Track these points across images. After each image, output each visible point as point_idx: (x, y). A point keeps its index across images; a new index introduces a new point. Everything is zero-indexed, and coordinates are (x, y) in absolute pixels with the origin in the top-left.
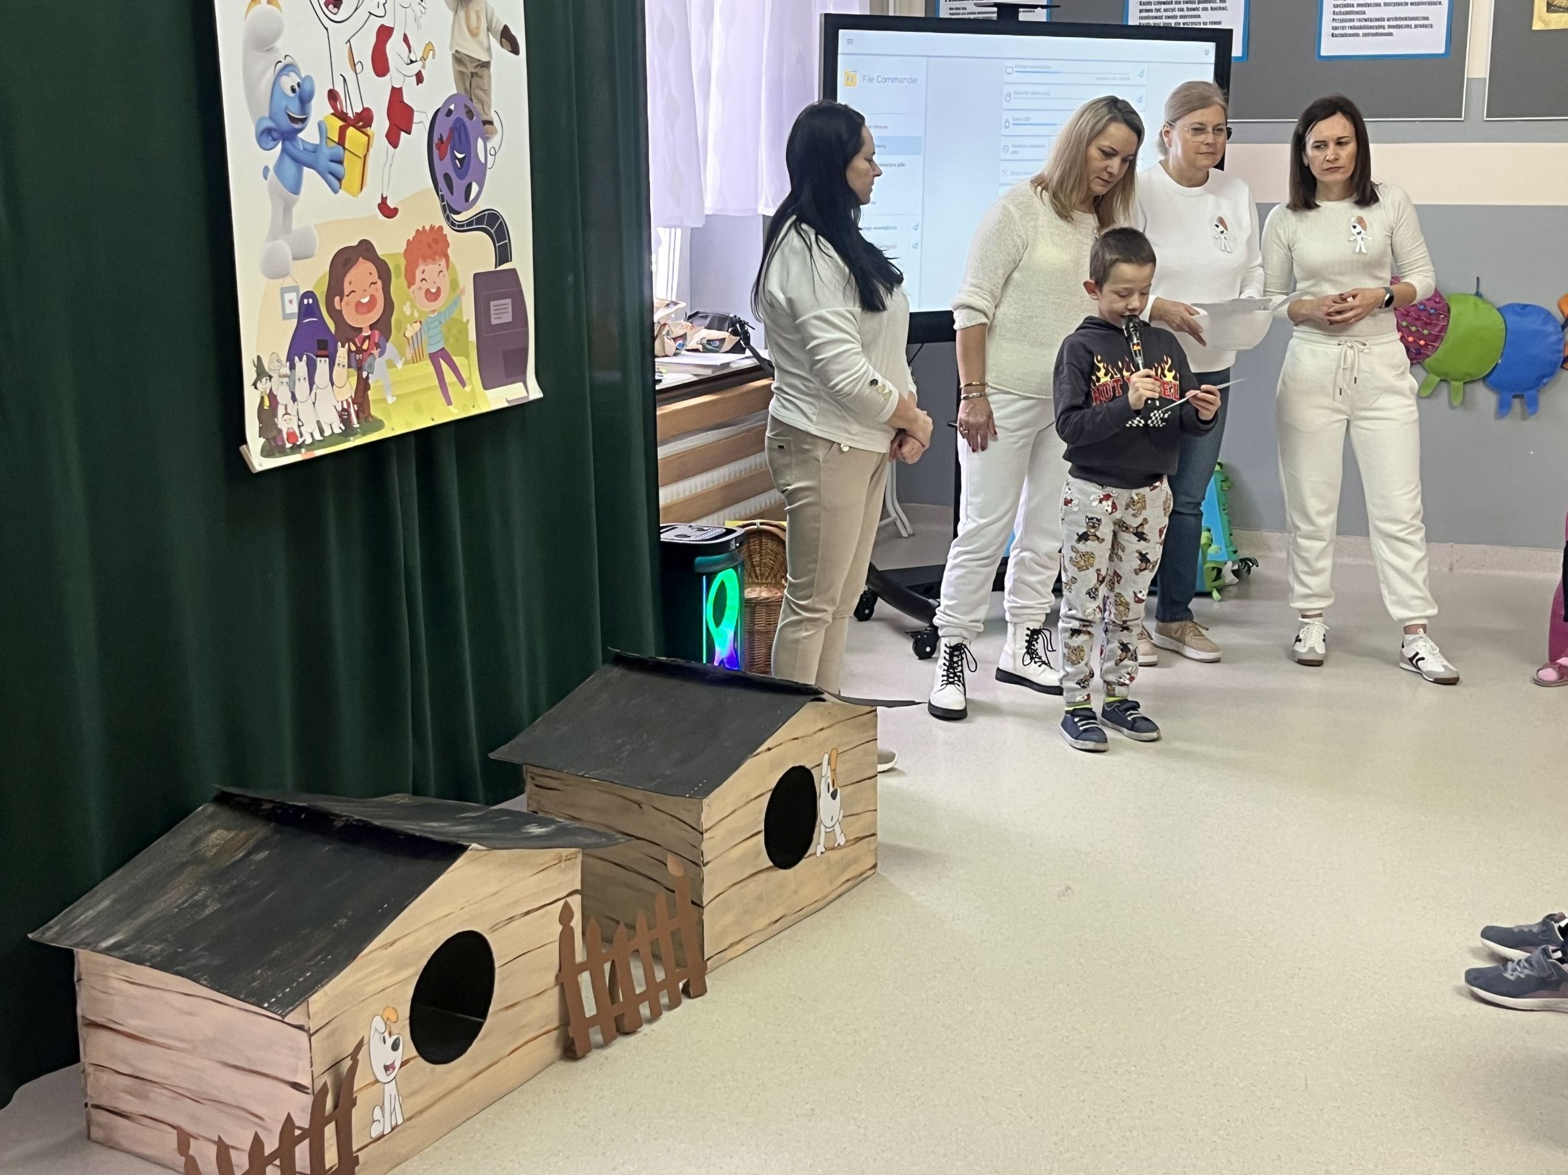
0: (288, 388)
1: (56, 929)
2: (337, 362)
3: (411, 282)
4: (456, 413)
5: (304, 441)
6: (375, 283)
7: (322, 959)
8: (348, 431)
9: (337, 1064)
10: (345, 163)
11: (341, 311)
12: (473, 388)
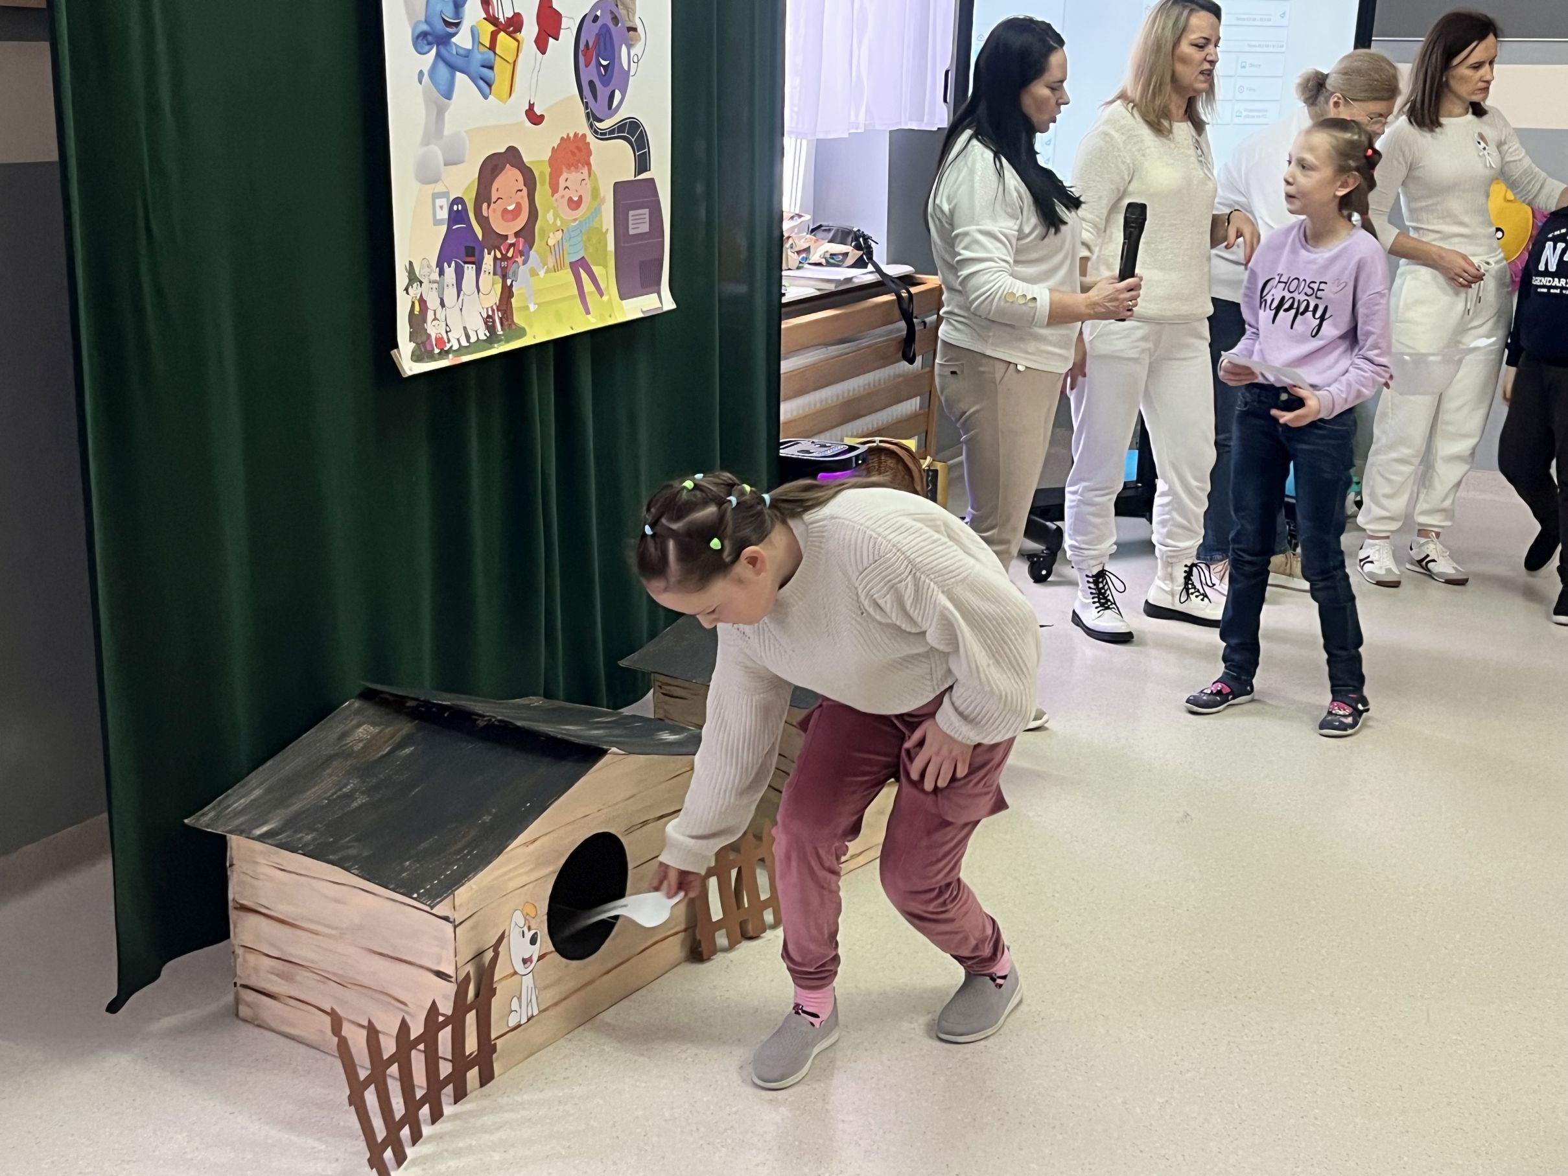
0: (437, 294)
1: (212, 814)
2: (483, 269)
3: (555, 189)
4: (593, 322)
5: (451, 347)
6: (521, 190)
7: (468, 853)
8: (492, 339)
9: (480, 954)
10: (495, 68)
11: (488, 217)
12: (610, 299)
